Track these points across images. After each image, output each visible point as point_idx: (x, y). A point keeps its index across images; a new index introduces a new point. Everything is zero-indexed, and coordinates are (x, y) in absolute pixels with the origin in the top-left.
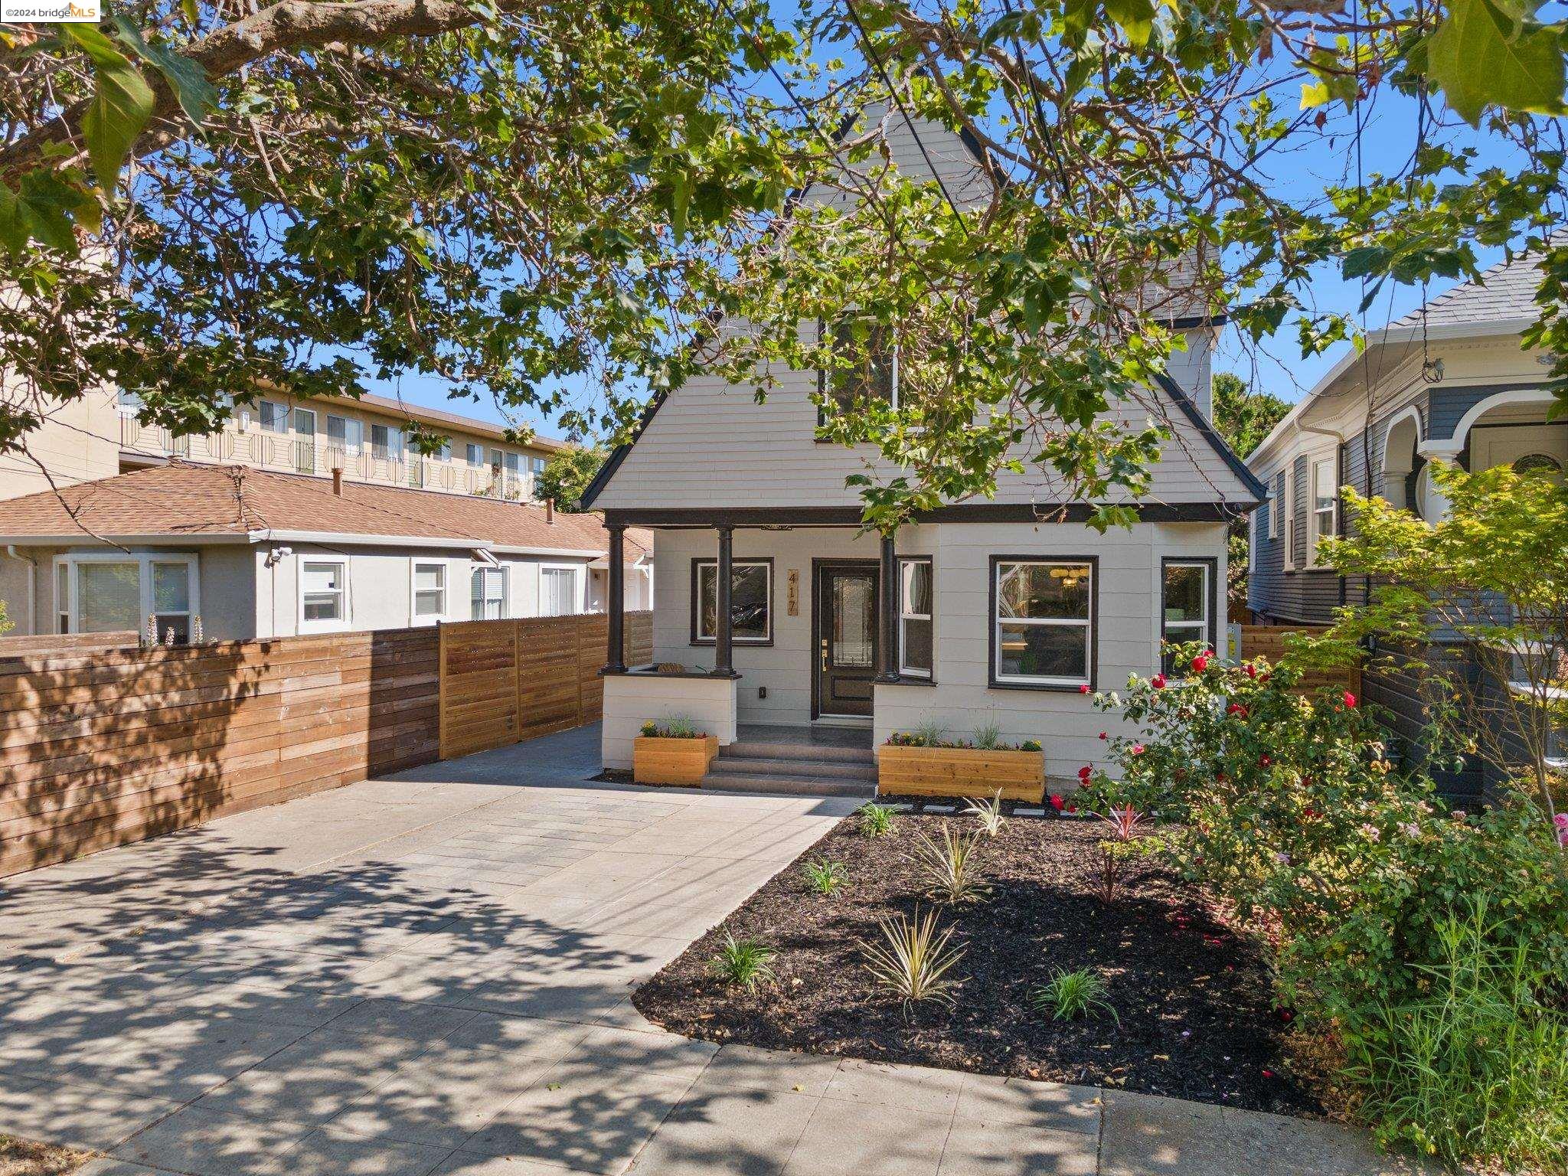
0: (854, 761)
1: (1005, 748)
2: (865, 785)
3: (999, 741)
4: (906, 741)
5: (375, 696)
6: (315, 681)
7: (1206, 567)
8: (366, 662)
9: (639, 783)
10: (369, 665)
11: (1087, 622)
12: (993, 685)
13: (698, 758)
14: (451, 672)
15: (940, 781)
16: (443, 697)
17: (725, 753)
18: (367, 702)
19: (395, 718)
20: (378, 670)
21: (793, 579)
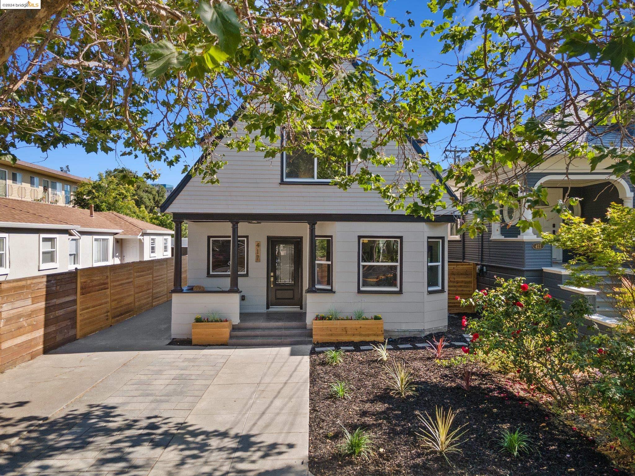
0: (298, 328)
1: (367, 319)
2: (307, 339)
3: (364, 316)
4: (323, 318)
5: (48, 309)
6: (18, 304)
7: (441, 240)
8: (43, 292)
9: (195, 345)
10: (44, 293)
11: (398, 264)
12: (359, 292)
13: (225, 332)
14: (82, 294)
15: (340, 335)
16: (79, 307)
17: (235, 328)
18: (43, 313)
19: (57, 320)
20: (49, 296)
21: (258, 245)
